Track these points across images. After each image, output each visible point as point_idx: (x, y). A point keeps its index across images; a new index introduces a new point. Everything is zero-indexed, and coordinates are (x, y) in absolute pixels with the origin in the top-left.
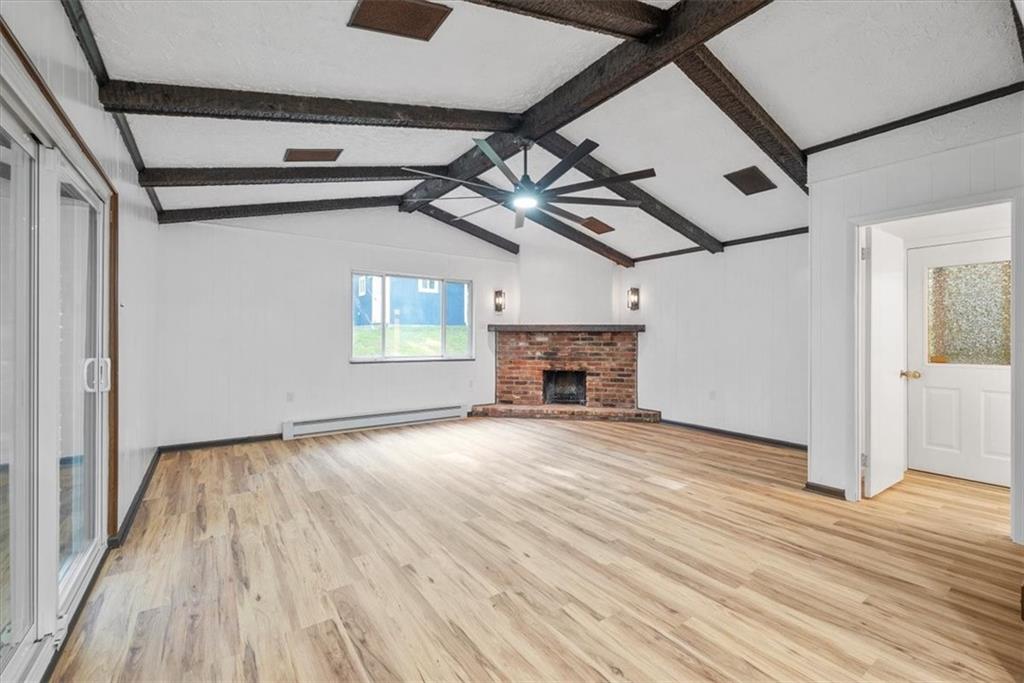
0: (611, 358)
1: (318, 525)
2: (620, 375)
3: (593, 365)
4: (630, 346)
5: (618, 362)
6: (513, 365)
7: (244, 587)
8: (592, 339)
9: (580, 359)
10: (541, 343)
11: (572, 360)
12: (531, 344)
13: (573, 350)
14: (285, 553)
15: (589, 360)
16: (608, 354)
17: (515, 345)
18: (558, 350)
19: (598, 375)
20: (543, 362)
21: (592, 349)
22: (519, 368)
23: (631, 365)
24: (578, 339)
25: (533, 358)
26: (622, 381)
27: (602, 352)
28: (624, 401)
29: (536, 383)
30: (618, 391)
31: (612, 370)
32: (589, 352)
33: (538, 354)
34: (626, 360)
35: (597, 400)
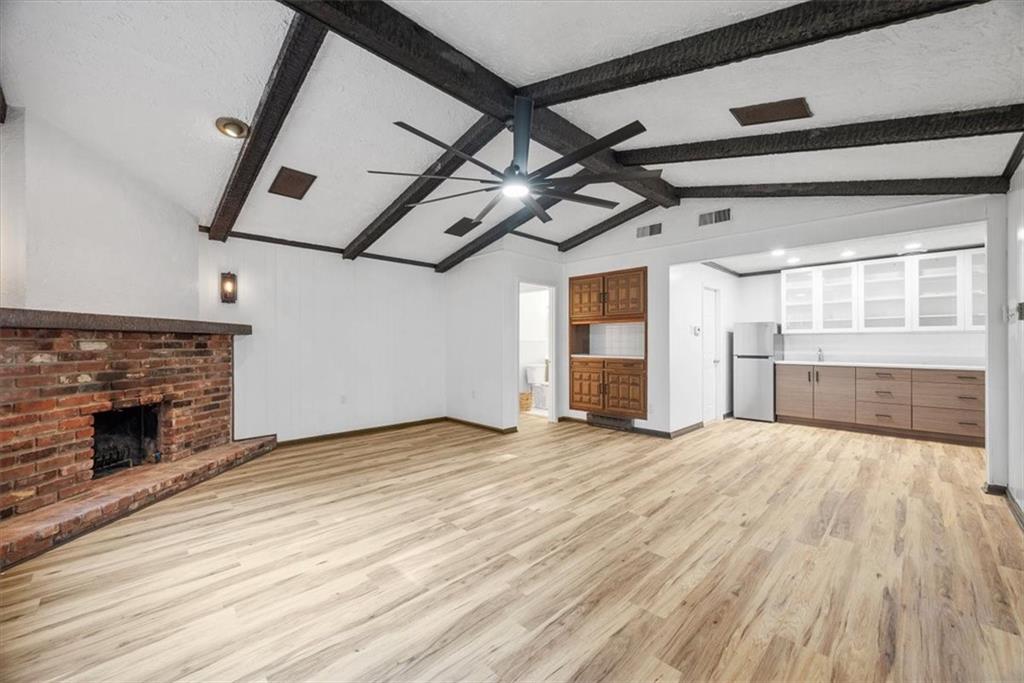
0: (204, 374)
1: (757, 601)
2: (214, 399)
3: (182, 388)
4: (225, 354)
5: (213, 379)
6: (11, 416)
7: (890, 592)
8: (180, 346)
9: (165, 381)
10: (93, 355)
11: (151, 383)
12: (65, 357)
13: (154, 364)
14: (828, 598)
15: (178, 380)
16: (203, 369)
17: (21, 362)
18: (126, 367)
19: (189, 403)
20: (96, 395)
21: (180, 363)
22: (29, 420)
23: (226, 382)
24: (159, 346)
25: (72, 390)
26: (217, 406)
27: (193, 366)
28: (217, 437)
29: (79, 445)
30: (213, 423)
31: (207, 392)
32: (177, 366)
33: (85, 378)
34: (221, 376)
35: (187, 445)
